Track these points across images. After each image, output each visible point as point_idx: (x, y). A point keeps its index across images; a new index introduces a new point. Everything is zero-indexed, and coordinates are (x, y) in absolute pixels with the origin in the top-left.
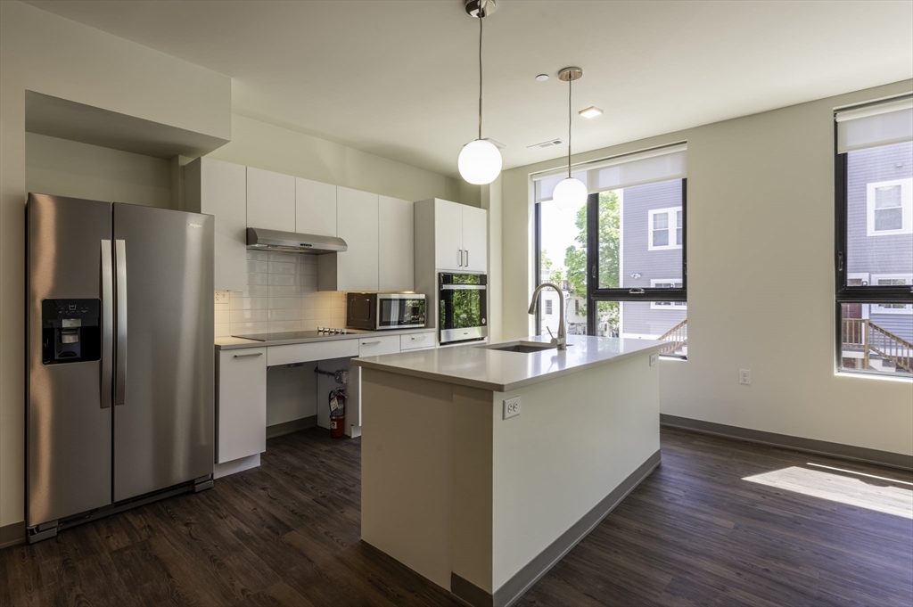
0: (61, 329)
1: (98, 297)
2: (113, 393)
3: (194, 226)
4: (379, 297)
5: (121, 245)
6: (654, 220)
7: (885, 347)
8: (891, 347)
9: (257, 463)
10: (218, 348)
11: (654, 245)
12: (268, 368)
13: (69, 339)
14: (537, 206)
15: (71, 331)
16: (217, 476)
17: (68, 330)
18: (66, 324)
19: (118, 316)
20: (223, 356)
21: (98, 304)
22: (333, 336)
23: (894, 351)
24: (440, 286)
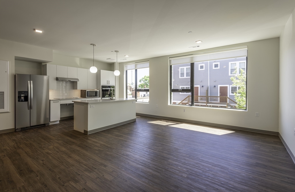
0: (21, 96)
1: (27, 91)
2: (30, 108)
3: (45, 77)
4: (87, 91)
5: (32, 82)
6: (181, 70)
7: (231, 103)
8: (232, 103)
9: (58, 122)
10: (50, 100)
11: (181, 77)
12: (61, 105)
13: (22, 98)
14: (126, 71)
15: (23, 96)
16: (50, 124)
17: (22, 96)
18: (22, 95)
19: (31, 94)
20: (51, 102)
21: (28, 92)
22: (76, 99)
23: (232, 104)
24: (102, 88)
